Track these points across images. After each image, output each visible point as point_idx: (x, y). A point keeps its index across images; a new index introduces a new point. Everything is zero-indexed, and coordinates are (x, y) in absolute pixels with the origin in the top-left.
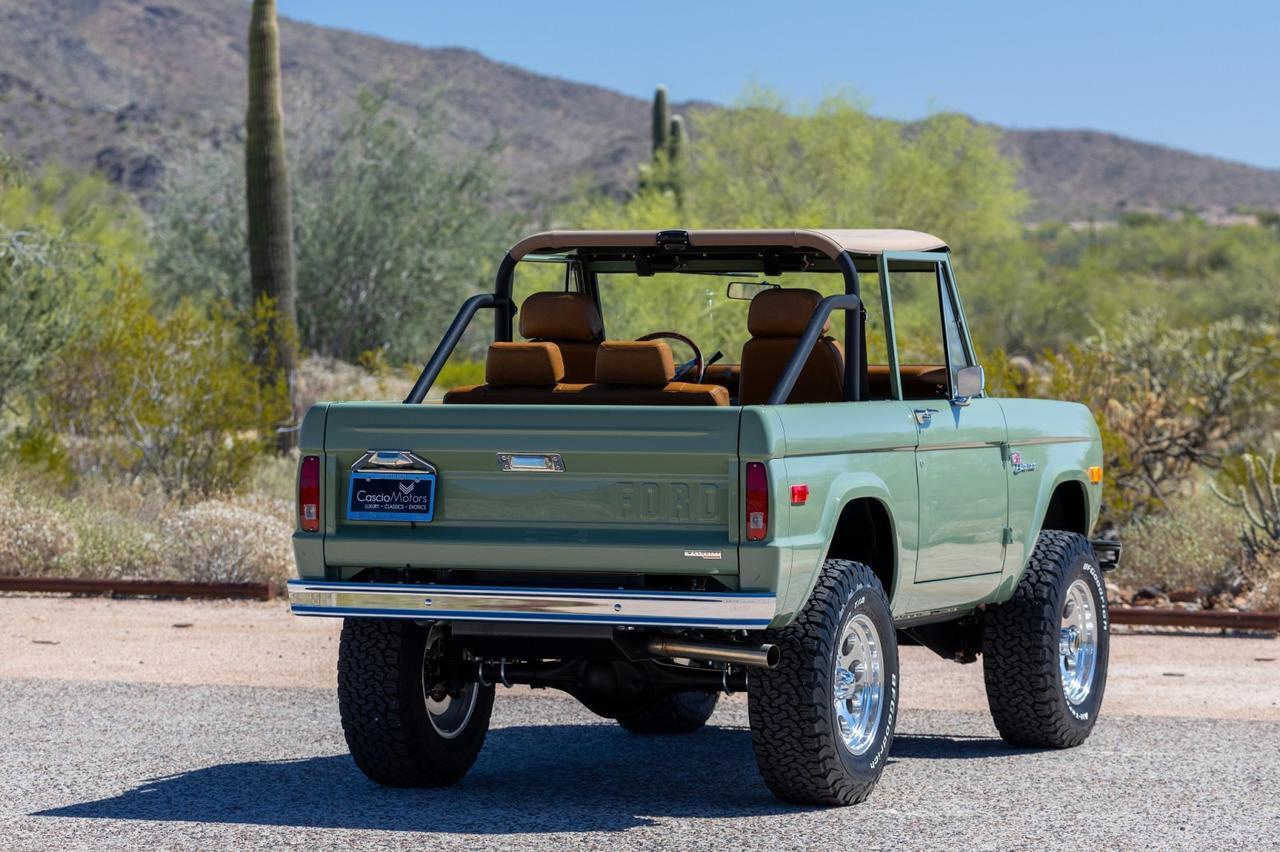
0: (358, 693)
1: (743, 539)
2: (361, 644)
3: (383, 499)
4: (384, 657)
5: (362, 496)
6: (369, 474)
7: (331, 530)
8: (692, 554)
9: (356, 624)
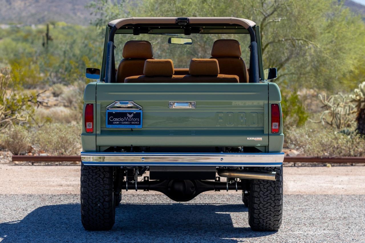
0: (92, 195)
1: (270, 133)
2: (93, 176)
3: (121, 120)
4: (103, 181)
5: (112, 119)
6: (114, 111)
7: (98, 132)
8: (250, 139)
9: (89, 169)
